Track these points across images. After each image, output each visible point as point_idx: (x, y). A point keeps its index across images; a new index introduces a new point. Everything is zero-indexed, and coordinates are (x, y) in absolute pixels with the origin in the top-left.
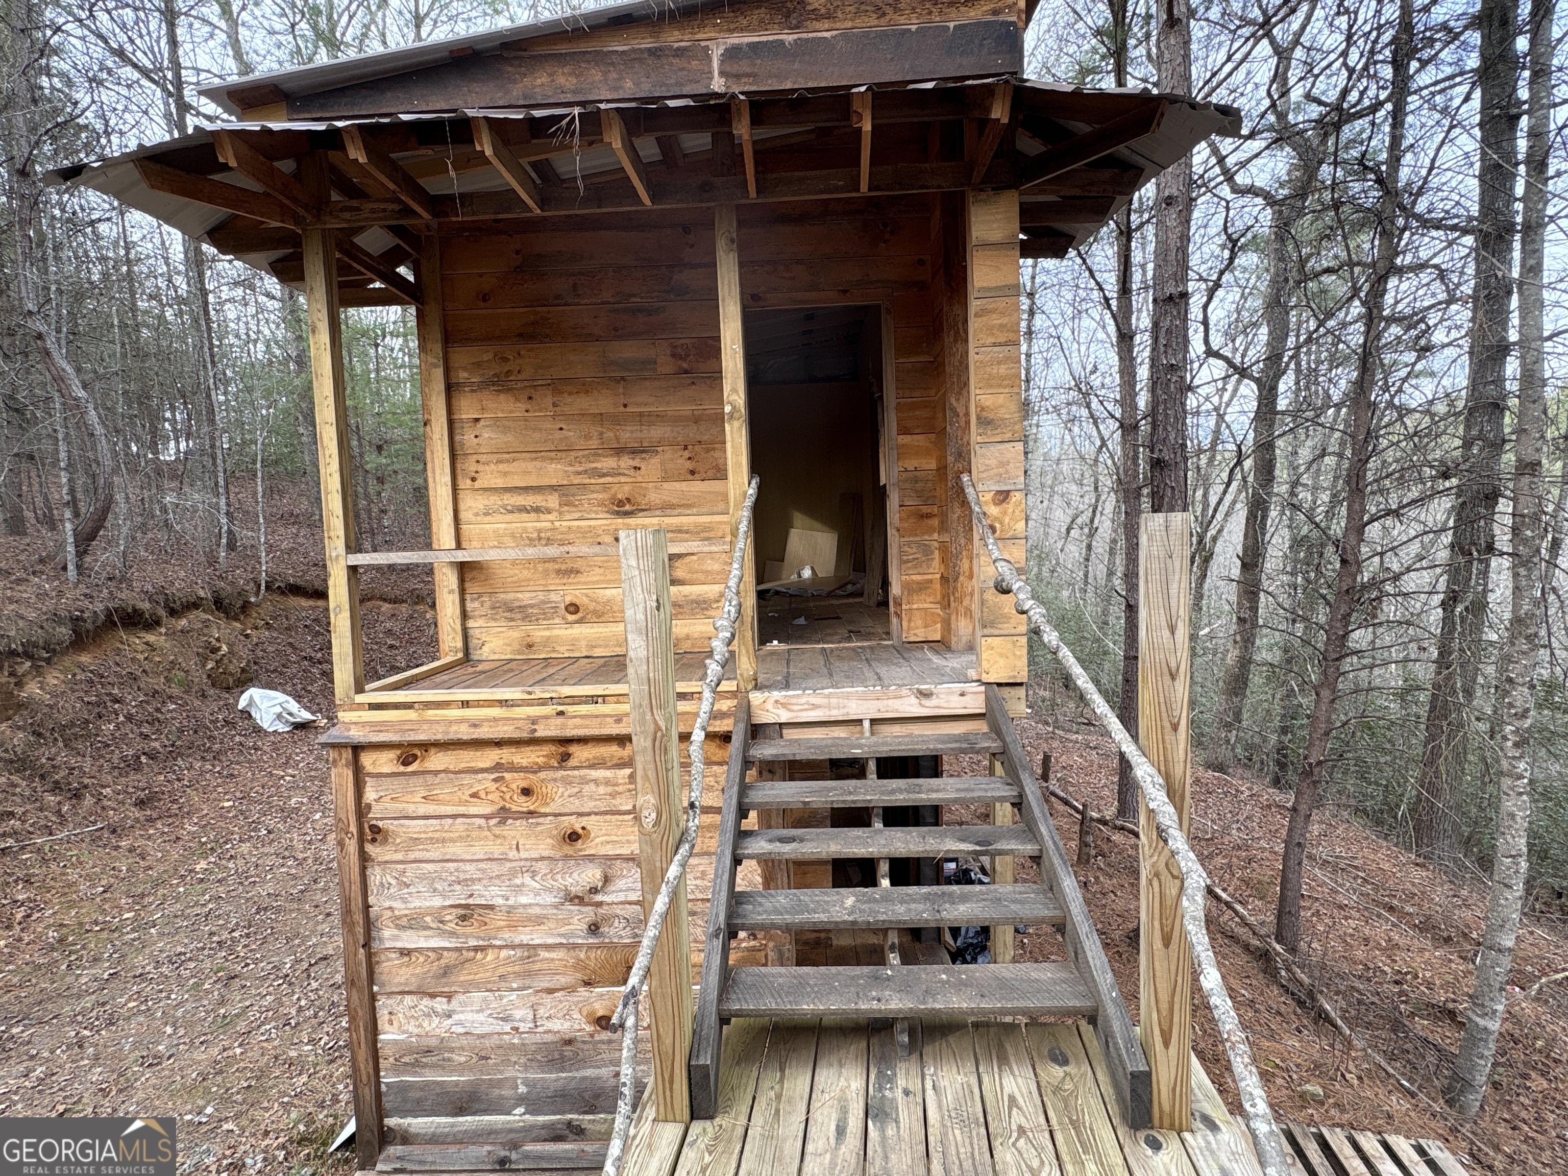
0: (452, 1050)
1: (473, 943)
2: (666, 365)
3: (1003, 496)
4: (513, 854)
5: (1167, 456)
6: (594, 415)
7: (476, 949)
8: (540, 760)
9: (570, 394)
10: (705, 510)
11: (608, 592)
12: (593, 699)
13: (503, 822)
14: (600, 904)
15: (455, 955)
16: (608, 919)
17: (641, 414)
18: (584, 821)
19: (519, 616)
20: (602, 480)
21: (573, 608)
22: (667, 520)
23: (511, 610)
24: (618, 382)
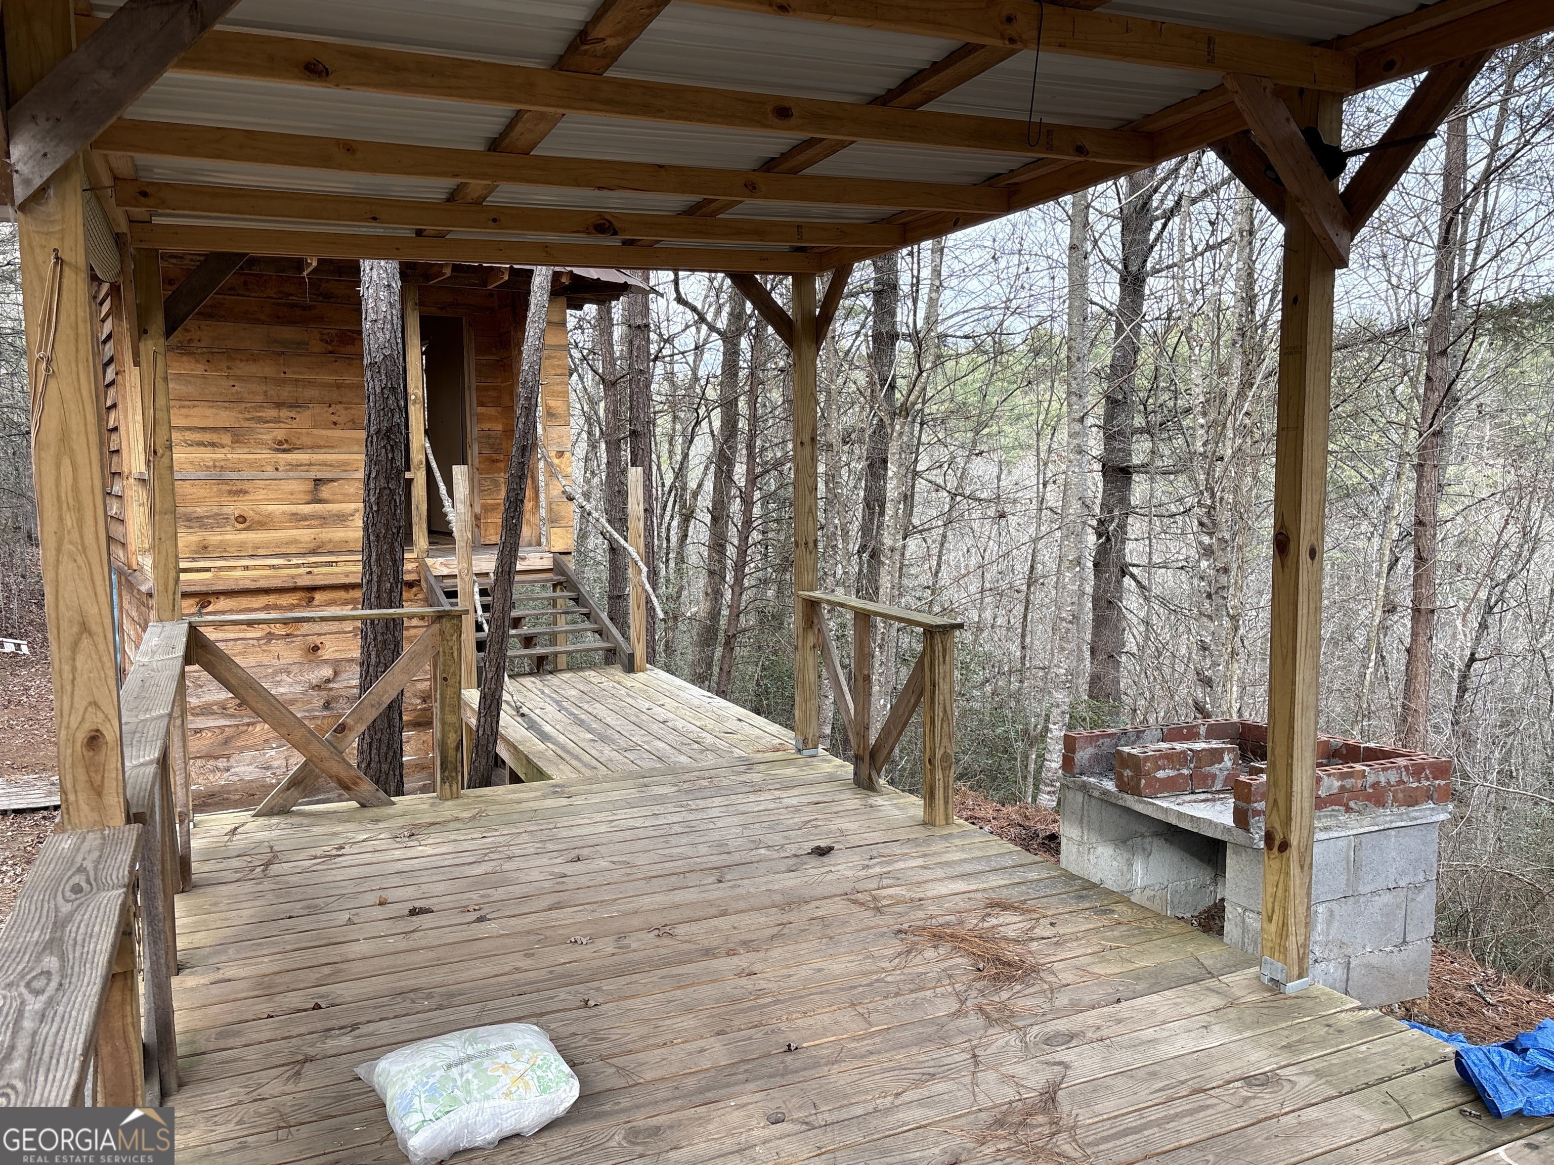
0: (229, 792)
1: (246, 720)
2: (317, 346)
3: (560, 454)
4: (275, 662)
5: (639, 428)
6: (261, 378)
7: (248, 725)
8: (295, 602)
9: (241, 360)
10: (343, 451)
11: (270, 508)
12: (330, 564)
13: (269, 641)
14: (331, 689)
15: (234, 729)
16: (336, 699)
17: (296, 380)
18: (322, 639)
19: (197, 525)
20: (266, 425)
21: (241, 519)
22: (315, 456)
23: (190, 520)
24: (279, 355)
